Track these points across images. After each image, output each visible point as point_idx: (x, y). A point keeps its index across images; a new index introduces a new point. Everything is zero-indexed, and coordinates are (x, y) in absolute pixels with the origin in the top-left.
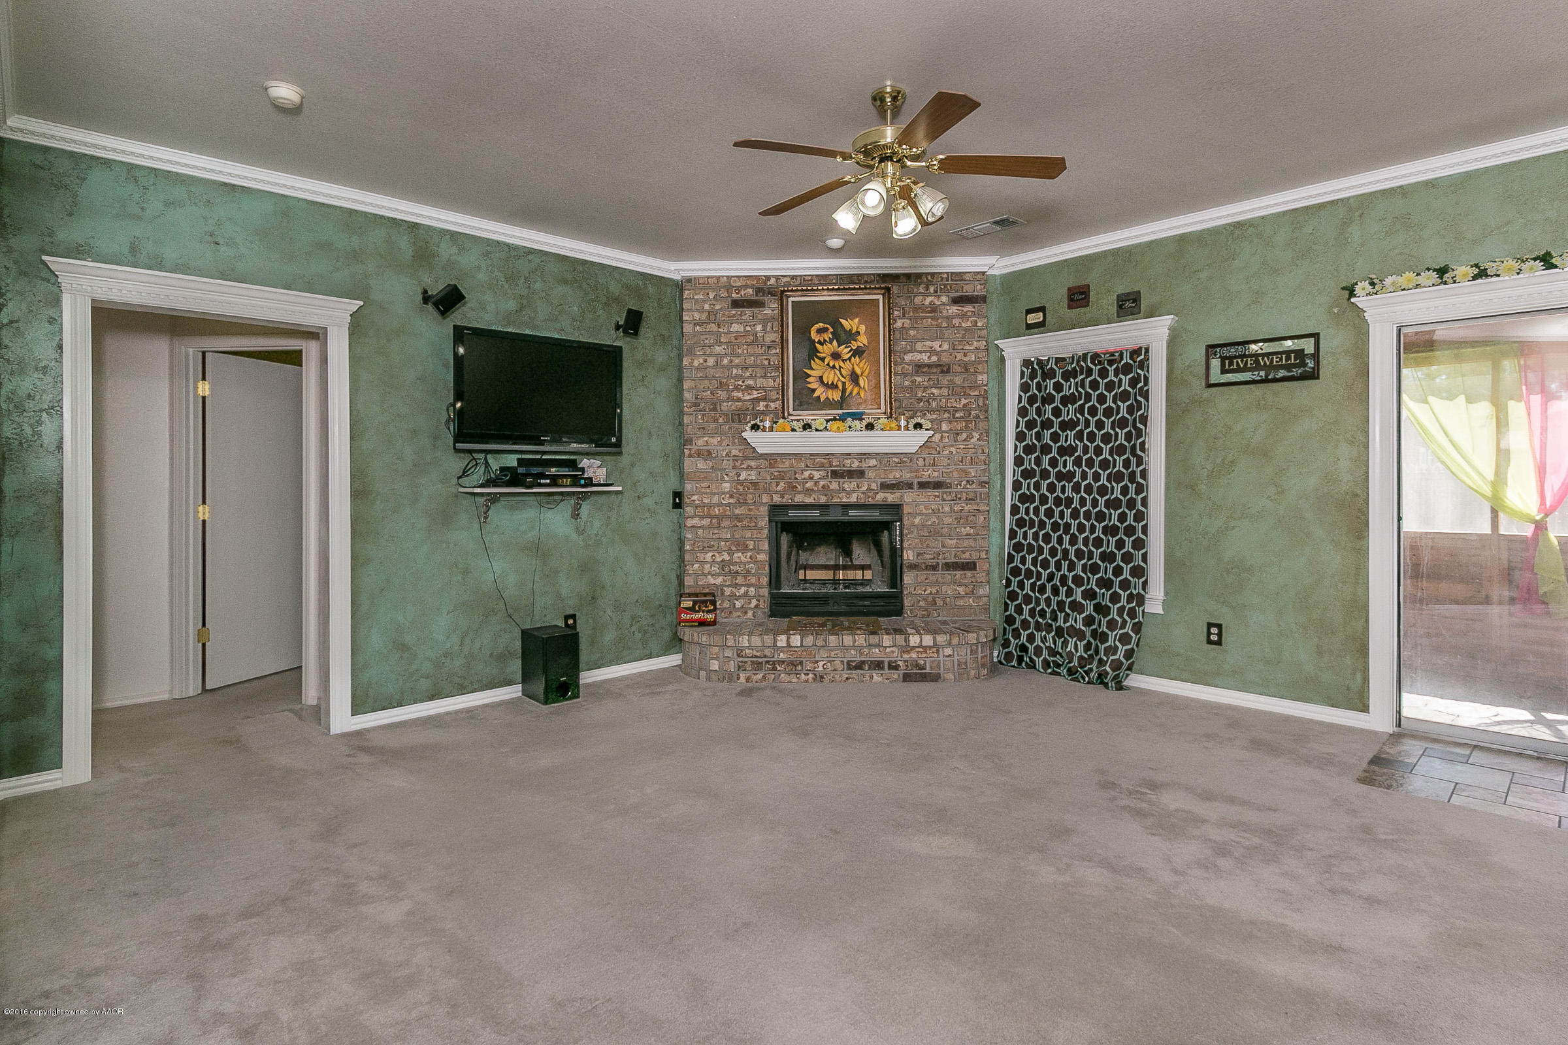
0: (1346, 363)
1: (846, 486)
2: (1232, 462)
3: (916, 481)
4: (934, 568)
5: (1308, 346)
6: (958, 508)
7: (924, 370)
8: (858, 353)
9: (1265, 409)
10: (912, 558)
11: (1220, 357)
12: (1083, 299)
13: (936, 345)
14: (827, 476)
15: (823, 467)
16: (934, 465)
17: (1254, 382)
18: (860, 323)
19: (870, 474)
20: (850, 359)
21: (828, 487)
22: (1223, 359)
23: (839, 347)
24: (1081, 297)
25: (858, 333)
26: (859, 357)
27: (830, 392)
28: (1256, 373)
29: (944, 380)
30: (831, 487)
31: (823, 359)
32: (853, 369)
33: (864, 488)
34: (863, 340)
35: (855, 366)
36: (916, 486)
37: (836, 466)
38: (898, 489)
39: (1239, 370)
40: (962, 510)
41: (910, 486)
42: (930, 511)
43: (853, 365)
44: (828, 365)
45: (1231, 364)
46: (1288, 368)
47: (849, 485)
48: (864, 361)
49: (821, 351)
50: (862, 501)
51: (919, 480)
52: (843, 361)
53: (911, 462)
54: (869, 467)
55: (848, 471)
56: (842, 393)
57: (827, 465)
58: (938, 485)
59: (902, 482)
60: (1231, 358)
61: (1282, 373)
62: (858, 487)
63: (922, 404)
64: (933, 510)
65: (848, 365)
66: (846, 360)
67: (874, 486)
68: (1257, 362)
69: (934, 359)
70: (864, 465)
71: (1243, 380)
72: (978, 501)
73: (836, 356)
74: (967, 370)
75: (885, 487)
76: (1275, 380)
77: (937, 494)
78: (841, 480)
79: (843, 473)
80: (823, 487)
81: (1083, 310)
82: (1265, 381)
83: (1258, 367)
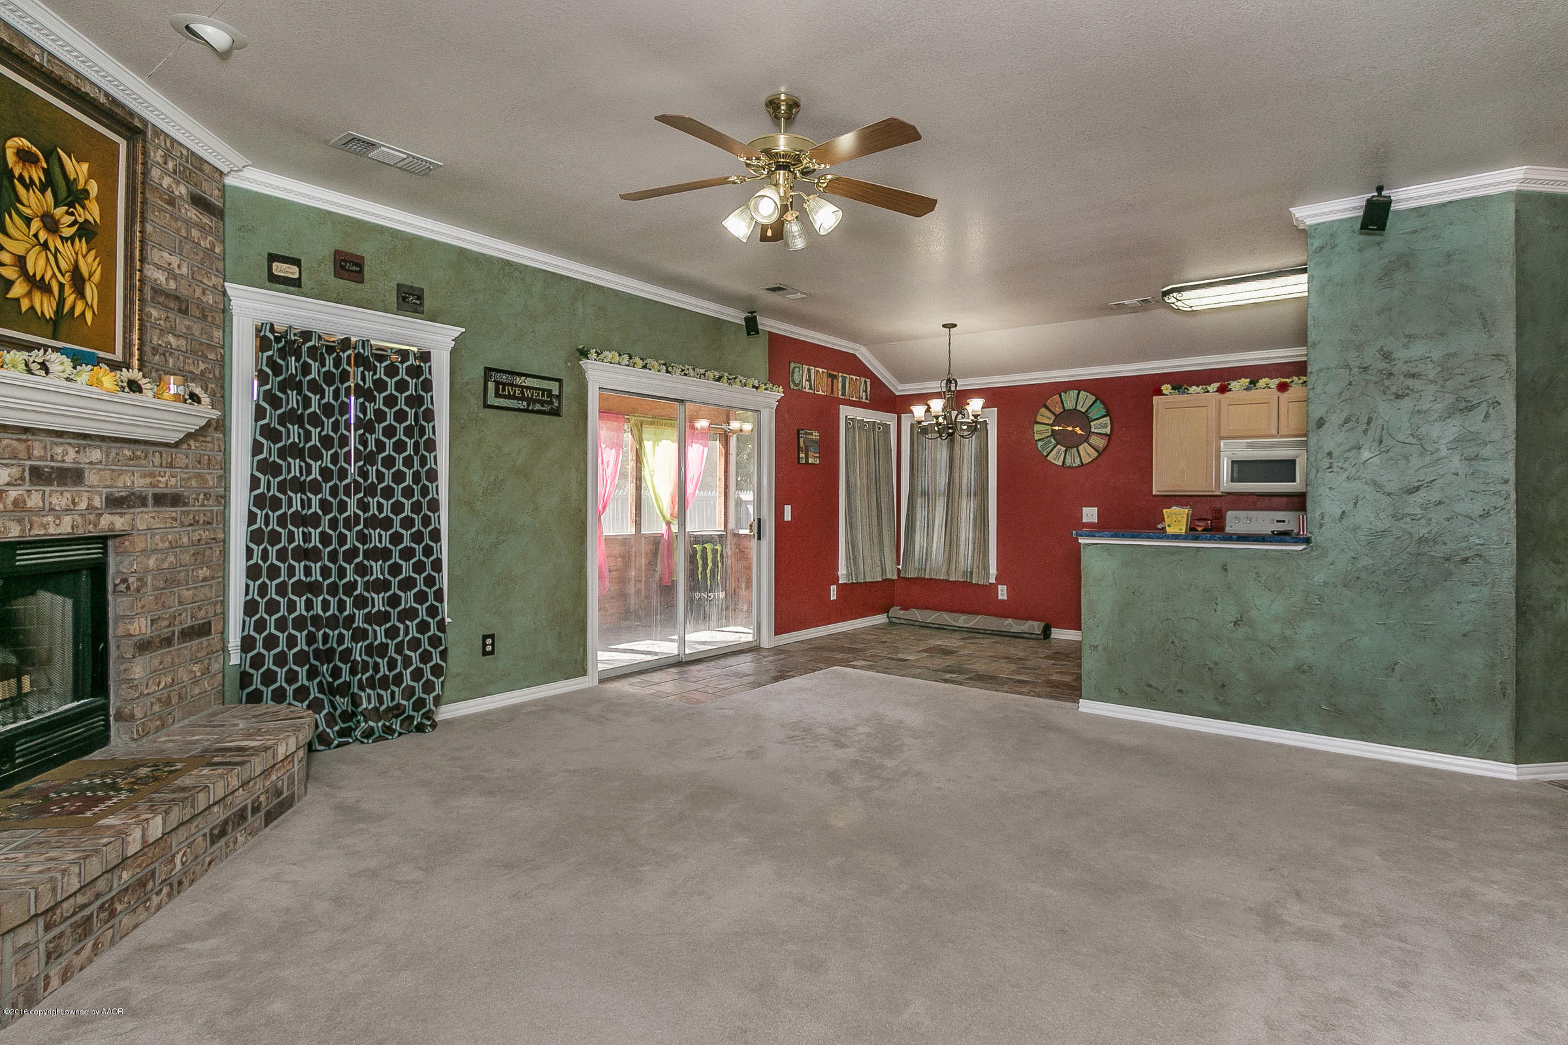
0: (575, 407)
1: (55, 501)
2: (502, 481)
3: (150, 492)
4: (168, 641)
5: (554, 387)
6: (196, 537)
7: (161, 300)
8: (85, 231)
9: (526, 435)
10: (144, 631)
11: (494, 381)
12: (356, 272)
13: (175, 261)
14: (22, 478)
15: (15, 458)
16: (171, 467)
17: (519, 410)
18: (91, 175)
19: (91, 478)
20: (72, 239)
21: (24, 502)
22: (497, 384)
23: (56, 206)
24: (354, 268)
25: (86, 192)
26: (87, 243)
27: (37, 297)
28: (520, 402)
29: (182, 324)
30: (30, 504)
31: (28, 221)
32: (76, 262)
33: (83, 506)
34: (92, 212)
35: (80, 257)
36: (150, 501)
37: (40, 459)
38: (129, 507)
39: (509, 397)
40: (199, 540)
41: (142, 500)
42: (167, 544)
43: (77, 254)
44: (36, 236)
45: (504, 390)
46: (542, 403)
47: (60, 498)
48: (93, 252)
49: (26, 202)
50: (80, 532)
51: (157, 490)
52: (62, 238)
53: (146, 457)
54: (91, 463)
55: (59, 469)
56: (58, 305)
57: (23, 455)
58: (175, 500)
59: (133, 494)
60: (504, 385)
61: (538, 407)
62: (74, 503)
63: (157, 357)
64: (170, 542)
65: (66, 250)
66: (67, 239)
67: (97, 502)
68: (522, 392)
69: (172, 285)
70: (83, 459)
71: (511, 406)
72: (215, 525)
73: (51, 225)
74: (205, 317)
75: (115, 503)
76: (533, 412)
77: (174, 514)
78: (48, 489)
79: (50, 473)
80: (16, 502)
81: (353, 285)
82: (526, 411)
83: (522, 398)
